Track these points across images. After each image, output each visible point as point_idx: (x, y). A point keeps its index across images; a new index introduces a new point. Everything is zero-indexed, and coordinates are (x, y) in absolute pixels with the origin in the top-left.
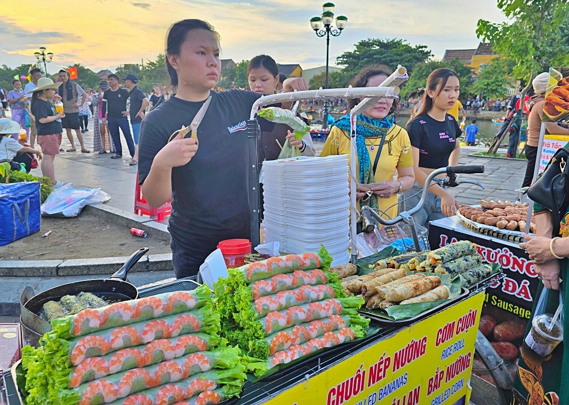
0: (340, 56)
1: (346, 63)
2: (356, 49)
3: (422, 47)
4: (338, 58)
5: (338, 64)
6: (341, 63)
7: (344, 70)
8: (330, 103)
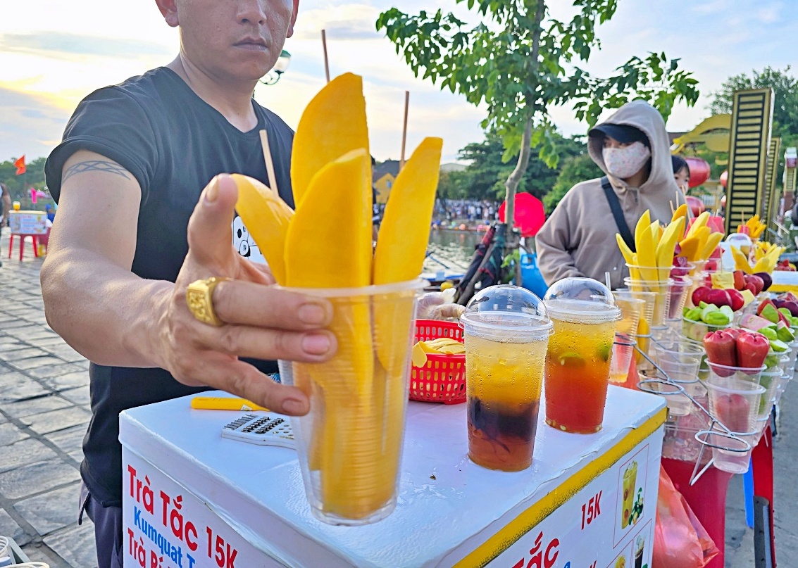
0: (463, 148)
1: (471, 157)
2: (487, 139)
3: (579, 137)
4: (460, 151)
5: (460, 158)
6: (465, 158)
7: (470, 168)
8: (447, 214)
